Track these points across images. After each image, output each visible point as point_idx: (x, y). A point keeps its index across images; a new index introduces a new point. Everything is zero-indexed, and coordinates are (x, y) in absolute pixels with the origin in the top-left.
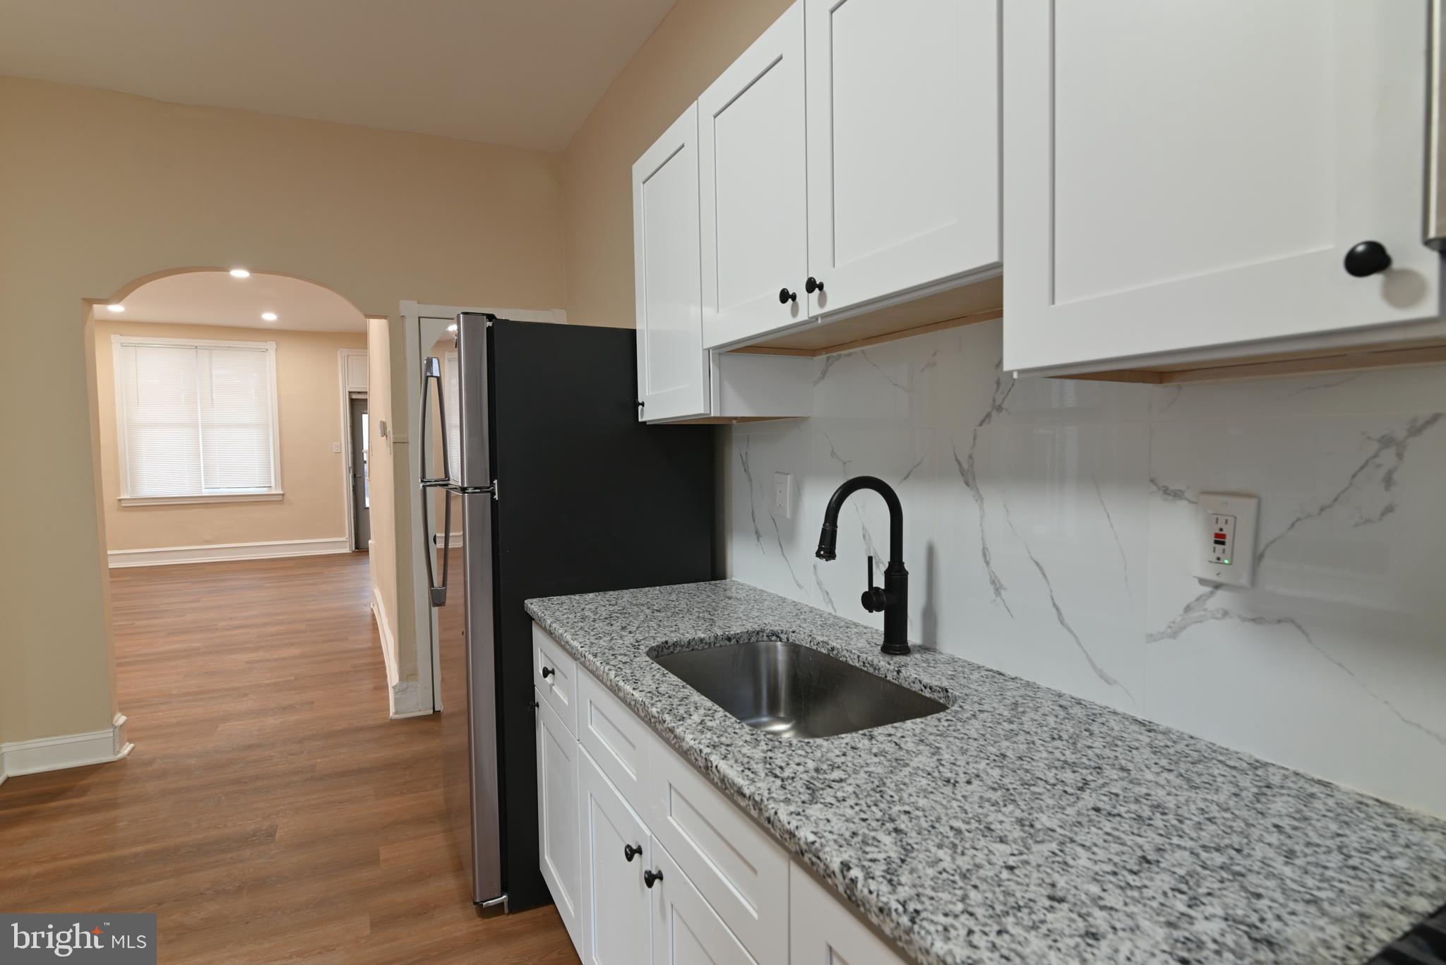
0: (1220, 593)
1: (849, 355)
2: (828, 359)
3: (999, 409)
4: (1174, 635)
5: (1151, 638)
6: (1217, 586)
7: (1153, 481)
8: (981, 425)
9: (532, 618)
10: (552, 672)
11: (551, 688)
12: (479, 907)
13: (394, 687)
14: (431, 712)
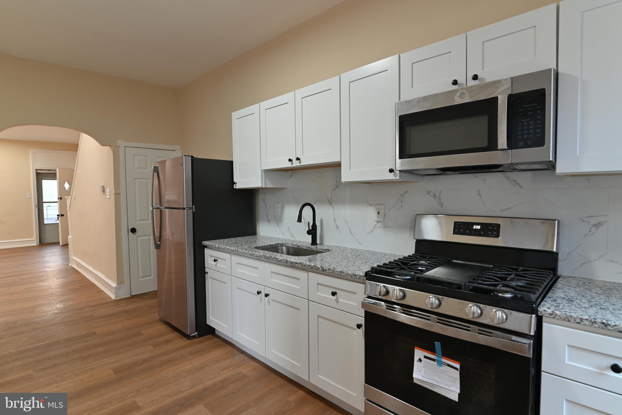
0: (379, 223)
1: (299, 172)
2: (292, 172)
3: (337, 187)
4: (372, 232)
5: (368, 234)
6: (378, 222)
7: (367, 202)
8: (333, 191)
9: (206, 247)
10: (217, 260)
11: (216, 265)
12: (188, 337)
13: (114, 288)
14: (130, 296)
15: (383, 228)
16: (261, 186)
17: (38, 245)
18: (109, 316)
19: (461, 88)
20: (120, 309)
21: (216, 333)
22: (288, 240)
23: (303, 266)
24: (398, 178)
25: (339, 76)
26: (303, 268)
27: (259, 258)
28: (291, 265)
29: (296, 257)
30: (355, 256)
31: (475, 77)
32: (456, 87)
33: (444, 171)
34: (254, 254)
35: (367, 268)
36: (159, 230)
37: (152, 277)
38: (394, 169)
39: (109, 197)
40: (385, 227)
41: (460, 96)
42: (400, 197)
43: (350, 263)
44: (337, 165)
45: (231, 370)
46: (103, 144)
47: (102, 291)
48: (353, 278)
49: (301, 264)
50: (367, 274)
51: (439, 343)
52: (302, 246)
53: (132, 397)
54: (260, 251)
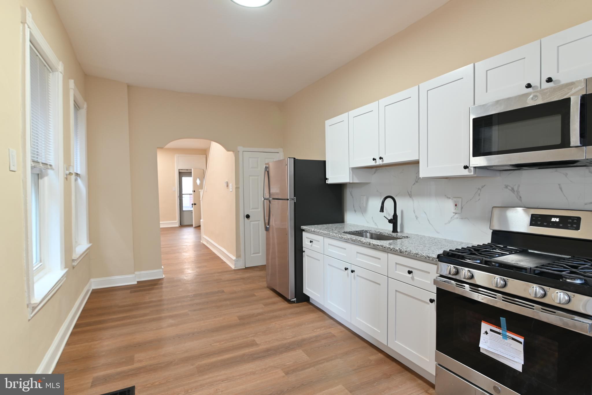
0: (456, 214)
1: (382, 169)
2: (376, 169)
3: (417, 182)
4: (449, 223)
5: (446, 224)
6: (456, 213)
7: (445, 196)
8: (413, 185)
9: (304, 230)
10: (312, 242)
11: (312, 245)
12: (289, 301)
13: (234, 260)
14: (245, 267)
15: (460, 219)
16: (349, 181)
17: (179, 226)
18: (231, 280)
19: (534, 91)
20: (238, 276)
21: (311, 301)
22: (372, 227)
23: (384, 248)
24: (472, 173)
25: (417, 86)
26: (384, 250)
27: (347, 241)
28: (373, 247)
29: (378, 241)
30: (431, 242)
31: (549, 80)
32: (530, 90)
33: (519, 167)
34: (342, 237)
35: (441, 252)
36: (268, 218)
37: (260, 254)
38: (468, 165)
39: (231, 190)
40: (462, 219)
41: (532, 99)
42: (477, 191)
43: (426, 248)
44: (416, 163)
45: (323, 330)
46: (228, 150)
47: (225, 262)
48: (426, 259)
49: (382, 246)
50: (439, 256)
51: (505, 319)
52: (384, 233)
53: (252, 337)
54: (347, 235)
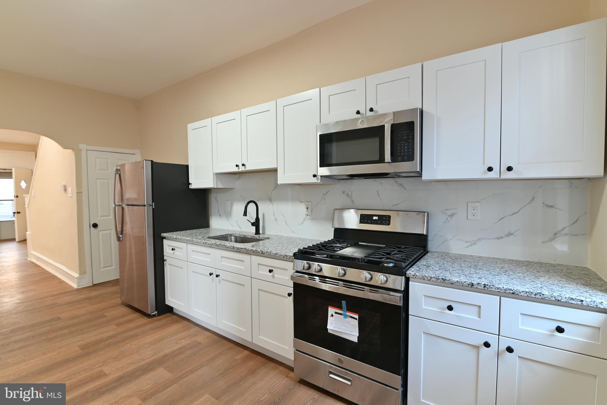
0: (308, 216)
1: (245, 175)
2: (239, 175)
3: (276, 188)
4: (302, 224)
5: (300, 224)
6: (307, 215)
7: (299, 200)
8: (273, 191)
9: (165, 238)
10: (174, 249)
11: (174, 253)
12: (149, 316)
13: (77, 278)
14: (92, 285)
15: (311, 219)
16: (213, 187)
18: (72, 303)
19: (362, 117)
20: (82, 296)
21: (174, 311)
22: (237, 231)
24: (319, 181)
25: (275, 101)
26: (247, 252)
27: (211, 246)
28: (237, 251)
29: (242, 244)
30: (289, 242)
31: (371, 110)
32: (359, 116)
33: (352, 177)
34: (206, 243)
35: (296, 250)
36: (120, 226)
37: (113, 267)
38: (316, 174)
39: (71, 195)
40: (312, 219)
41: (361, 123)
42: (323, 196)
43: (284, 247)
44: (275, 170)
45: (187, 340)
46: (65, 147)
47: (64, 282)
48: (285, 258)
49: (245, 249)
50: (295, 254)
51: (345, 301)
52: (248, 236)
53: (98, 367)
54: (212, 240)
